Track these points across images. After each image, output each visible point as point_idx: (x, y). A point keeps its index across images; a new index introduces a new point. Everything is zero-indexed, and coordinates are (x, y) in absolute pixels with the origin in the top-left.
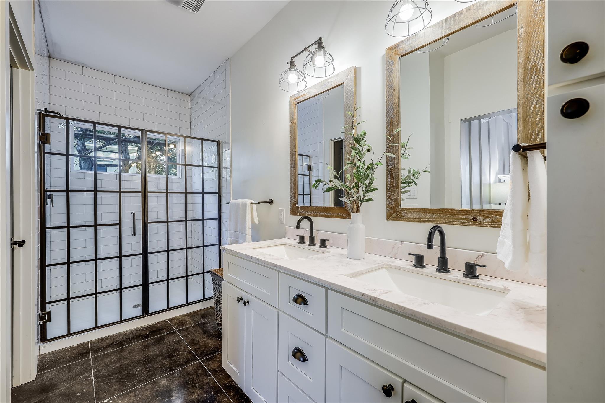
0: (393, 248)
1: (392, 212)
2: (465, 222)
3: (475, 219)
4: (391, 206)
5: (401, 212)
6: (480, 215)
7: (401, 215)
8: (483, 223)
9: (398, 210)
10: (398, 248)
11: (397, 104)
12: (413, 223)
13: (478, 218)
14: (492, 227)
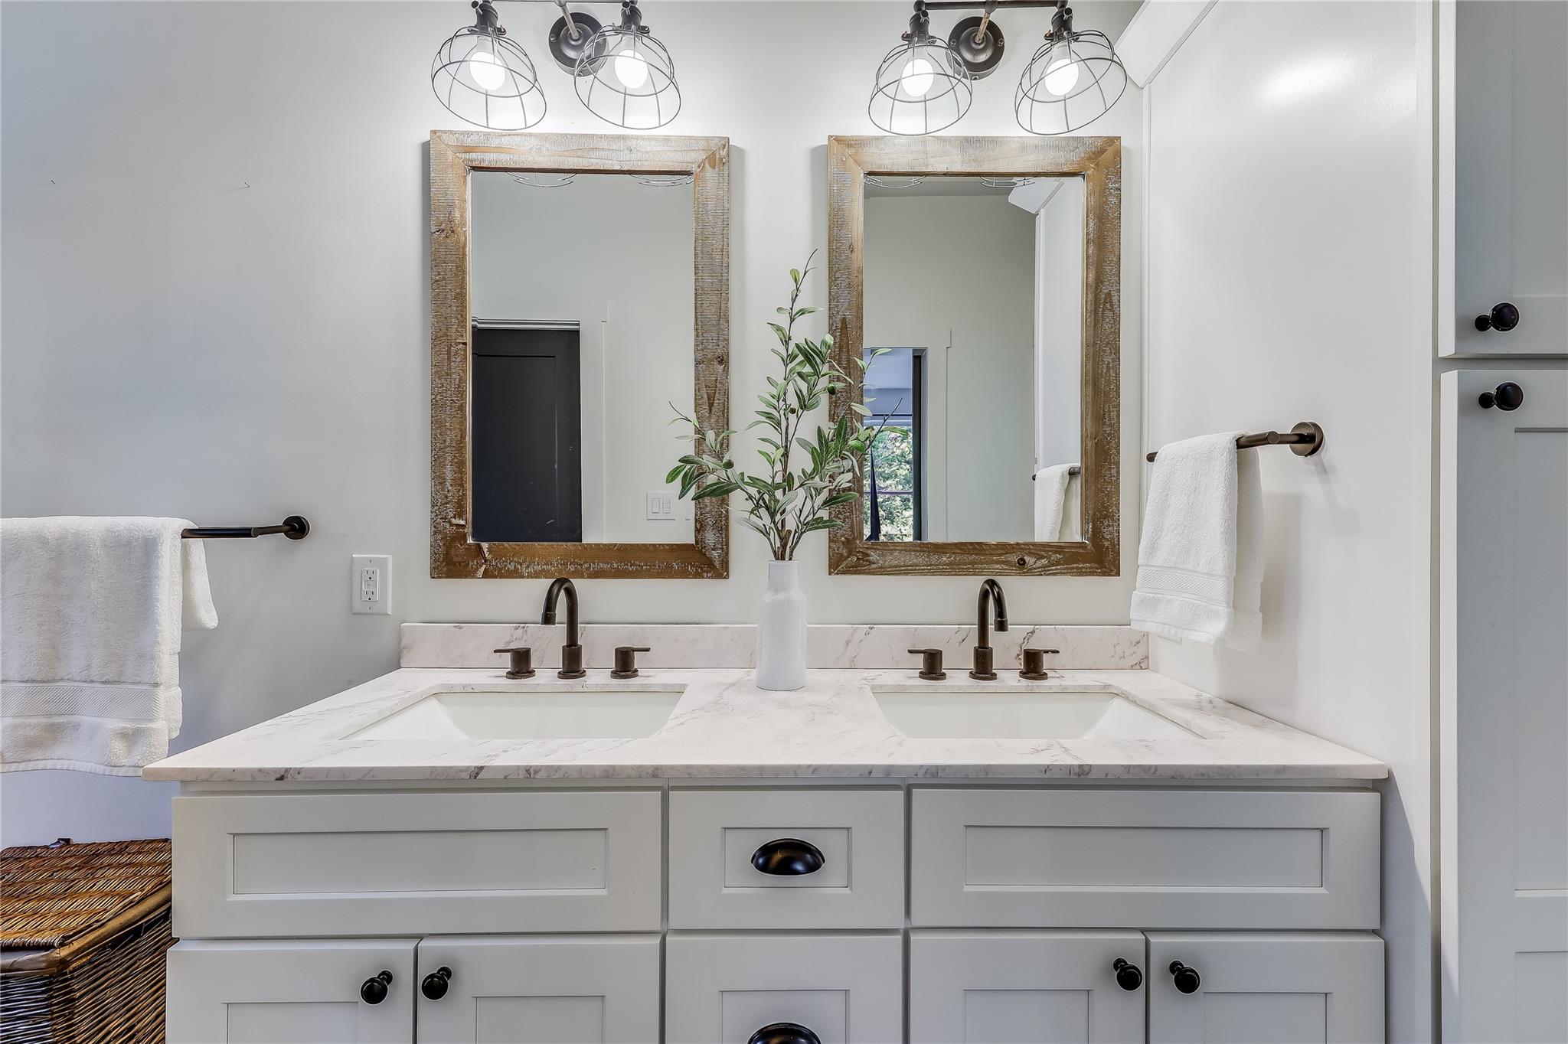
0: (848, 643)
1: (845, 554)
2: (1005, 569)
3: (1022, 563)
4: (843, 539)
5: (869, 552)
6: (1030, 554)
7: (868, 561)
8: (1035, 569)
9: (861, 548)
10: (861, 641)
11: (858, 285)
12: (899, 577)
13: (1027, 558)
14: (1049, 574)
